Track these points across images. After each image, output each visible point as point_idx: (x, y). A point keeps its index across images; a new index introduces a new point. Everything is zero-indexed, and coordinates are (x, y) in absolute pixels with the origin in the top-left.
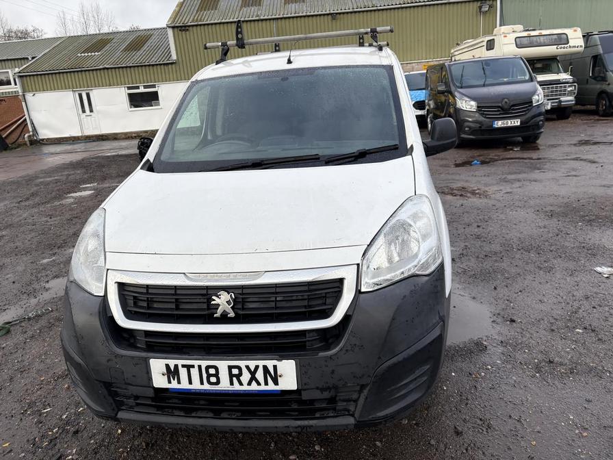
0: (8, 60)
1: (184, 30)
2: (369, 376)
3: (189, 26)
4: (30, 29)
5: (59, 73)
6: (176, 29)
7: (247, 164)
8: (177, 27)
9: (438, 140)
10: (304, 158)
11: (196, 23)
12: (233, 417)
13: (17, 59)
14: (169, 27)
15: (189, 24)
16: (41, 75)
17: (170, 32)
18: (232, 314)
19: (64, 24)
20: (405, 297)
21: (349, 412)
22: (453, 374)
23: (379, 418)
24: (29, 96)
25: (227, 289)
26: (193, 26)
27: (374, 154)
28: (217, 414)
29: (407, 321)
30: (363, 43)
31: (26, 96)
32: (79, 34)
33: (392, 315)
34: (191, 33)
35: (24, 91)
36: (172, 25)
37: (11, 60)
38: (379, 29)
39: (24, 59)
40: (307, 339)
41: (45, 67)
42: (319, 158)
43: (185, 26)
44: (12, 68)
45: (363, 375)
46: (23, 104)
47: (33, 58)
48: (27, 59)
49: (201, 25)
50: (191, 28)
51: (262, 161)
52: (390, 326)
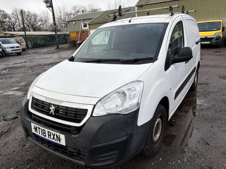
0: (87, 19)
1: (141, 7)
2: (87, 149)
3: (143, 5)
4: (98, 8)
5: (100, 23)
6: (138, 7)
7: (95, 61)
8: (139, 6)
9: (180, 56)
10: (115, 60)
11: (146, 4)
12: (52, 149)
13: (89, 19)
14: (136, 6)
15: (143, 4)
16: (95, 24)
17: (136, 8)
18: (54, 114)
19: (109, 6)
20: (107, 121)
21: (84, 160)
22: (161, 159)
23: (92, 166)
24: (91, 31)
25: (54, 105)
26: (144, 5)
27: (141, 61)
28: (49, 147)
29: (106, 131)
30: (184, 11)
31: (90, 31)
32: (113, 9)
33: (99, 128)
34: (144, 8)
35: (89, 29)
36: (137, 5)
37: (88, 19)
38: (173, 6)
39: (91, 19)
40: (71, 129)
41: (96, 21)
42: (120, 61)
43: (142, 5)
44: (88, 22)
45: (85, 148)
46: (89, 33)
47: (94, 18)
48: (92, 19)
49: (147, 5)
50: (144, 6)
51: (100, 60)
52: (97, 132)
